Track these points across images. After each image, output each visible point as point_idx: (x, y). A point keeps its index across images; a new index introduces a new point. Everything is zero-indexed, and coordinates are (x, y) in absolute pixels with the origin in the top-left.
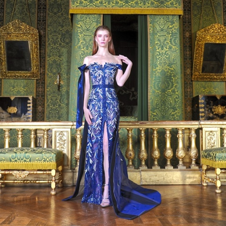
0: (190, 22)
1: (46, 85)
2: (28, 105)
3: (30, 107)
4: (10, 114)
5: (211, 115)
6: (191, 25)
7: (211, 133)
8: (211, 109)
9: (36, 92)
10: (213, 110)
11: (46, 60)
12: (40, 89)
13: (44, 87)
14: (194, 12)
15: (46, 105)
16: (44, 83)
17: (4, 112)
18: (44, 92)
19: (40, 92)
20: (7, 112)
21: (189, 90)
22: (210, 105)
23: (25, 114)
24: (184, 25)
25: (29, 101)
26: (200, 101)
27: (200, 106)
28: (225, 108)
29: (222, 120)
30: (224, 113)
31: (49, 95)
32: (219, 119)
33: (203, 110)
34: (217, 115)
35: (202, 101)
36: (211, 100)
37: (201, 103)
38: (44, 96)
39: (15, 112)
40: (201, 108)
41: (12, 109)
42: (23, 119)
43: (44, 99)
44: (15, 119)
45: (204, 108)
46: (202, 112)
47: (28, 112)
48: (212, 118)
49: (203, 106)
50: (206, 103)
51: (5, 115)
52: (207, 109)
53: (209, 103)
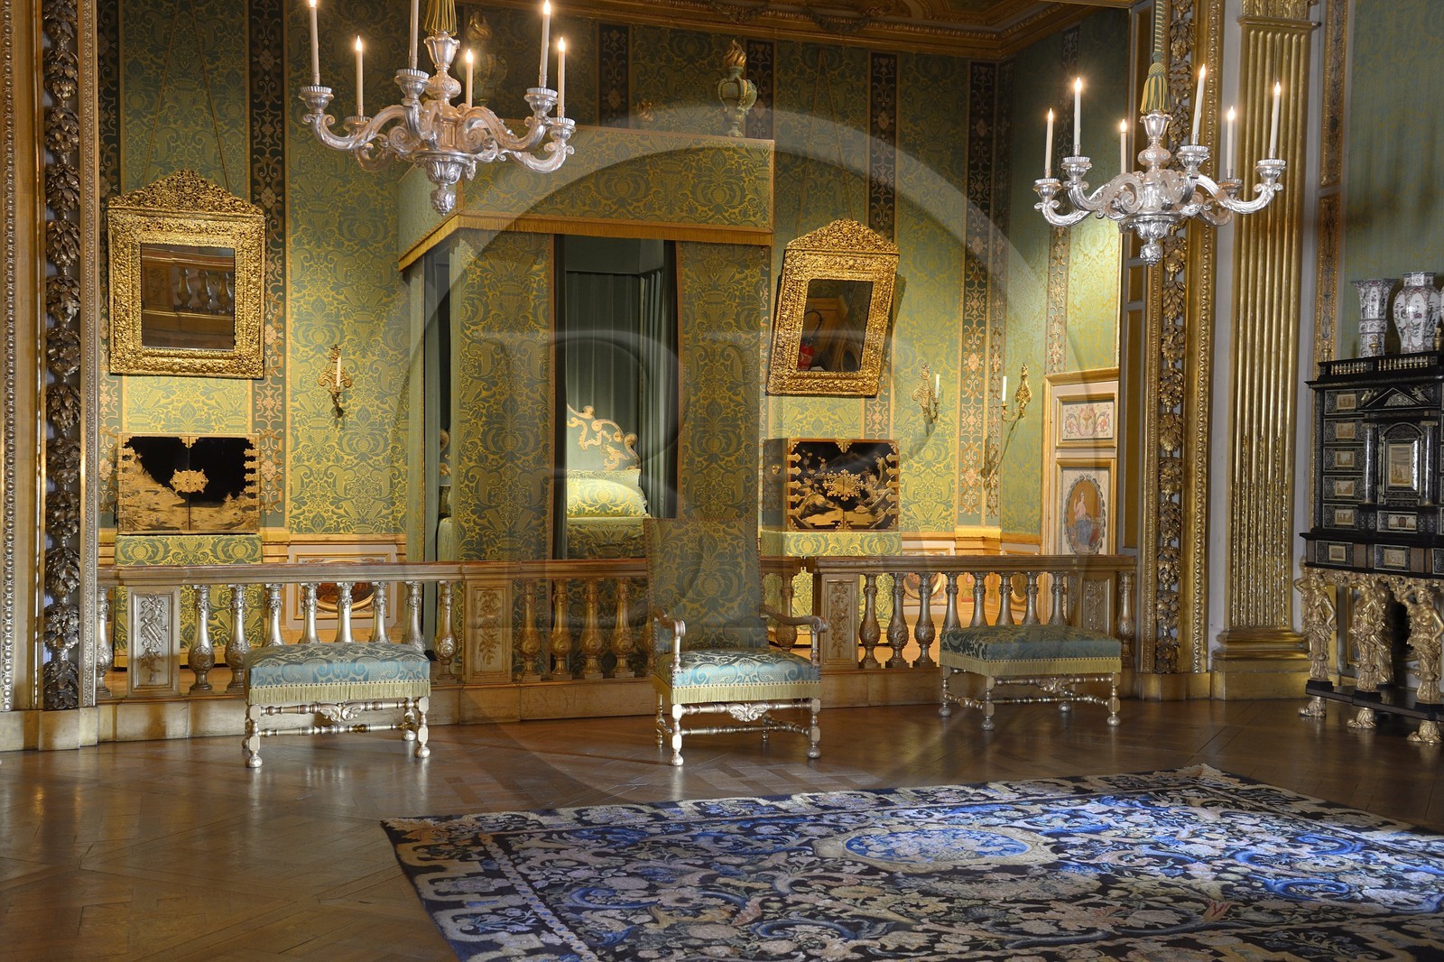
1: (288, 387)
2: (248, 465)
3: (252, 471)
4: (180, 493)
5: (820, 500)
7: (839, 587)
8: (820, 481)
9: (255, 410)
10: (825, 485)
11: (288, 297)
12: (269, 403)
13: (284, 395)
15: (289, 458)
16: (283, 381)
17: (159, 487)
18: (283, 411)
19: (269, 413)
22: (818, 470)
23: (235, 496)
25: (248, 452)
26: (790, 457)
27: (790, 471)
28: (863, 478)
29: (849, 515)
30: (857, 494)
31: (302, 422)
32: (840, 510)
33: (797, 484)
34: (836, 499)
35: (797, 457)
36: (820, 453)
37: (793, 464)
38: (283, 425)
39: (201, 488)
40: (794, 478)
41: (190, 480)
42: (229, 511)
43: (282, 436)
44: (201, 514)
45: (800, 479)
46: (794, 492)
47: (248, 489)
48: (823, 510)
49: (797, 471)
50: (806, 462)
51: (166, 499)
52: (808, 482)
53: (815, 464)
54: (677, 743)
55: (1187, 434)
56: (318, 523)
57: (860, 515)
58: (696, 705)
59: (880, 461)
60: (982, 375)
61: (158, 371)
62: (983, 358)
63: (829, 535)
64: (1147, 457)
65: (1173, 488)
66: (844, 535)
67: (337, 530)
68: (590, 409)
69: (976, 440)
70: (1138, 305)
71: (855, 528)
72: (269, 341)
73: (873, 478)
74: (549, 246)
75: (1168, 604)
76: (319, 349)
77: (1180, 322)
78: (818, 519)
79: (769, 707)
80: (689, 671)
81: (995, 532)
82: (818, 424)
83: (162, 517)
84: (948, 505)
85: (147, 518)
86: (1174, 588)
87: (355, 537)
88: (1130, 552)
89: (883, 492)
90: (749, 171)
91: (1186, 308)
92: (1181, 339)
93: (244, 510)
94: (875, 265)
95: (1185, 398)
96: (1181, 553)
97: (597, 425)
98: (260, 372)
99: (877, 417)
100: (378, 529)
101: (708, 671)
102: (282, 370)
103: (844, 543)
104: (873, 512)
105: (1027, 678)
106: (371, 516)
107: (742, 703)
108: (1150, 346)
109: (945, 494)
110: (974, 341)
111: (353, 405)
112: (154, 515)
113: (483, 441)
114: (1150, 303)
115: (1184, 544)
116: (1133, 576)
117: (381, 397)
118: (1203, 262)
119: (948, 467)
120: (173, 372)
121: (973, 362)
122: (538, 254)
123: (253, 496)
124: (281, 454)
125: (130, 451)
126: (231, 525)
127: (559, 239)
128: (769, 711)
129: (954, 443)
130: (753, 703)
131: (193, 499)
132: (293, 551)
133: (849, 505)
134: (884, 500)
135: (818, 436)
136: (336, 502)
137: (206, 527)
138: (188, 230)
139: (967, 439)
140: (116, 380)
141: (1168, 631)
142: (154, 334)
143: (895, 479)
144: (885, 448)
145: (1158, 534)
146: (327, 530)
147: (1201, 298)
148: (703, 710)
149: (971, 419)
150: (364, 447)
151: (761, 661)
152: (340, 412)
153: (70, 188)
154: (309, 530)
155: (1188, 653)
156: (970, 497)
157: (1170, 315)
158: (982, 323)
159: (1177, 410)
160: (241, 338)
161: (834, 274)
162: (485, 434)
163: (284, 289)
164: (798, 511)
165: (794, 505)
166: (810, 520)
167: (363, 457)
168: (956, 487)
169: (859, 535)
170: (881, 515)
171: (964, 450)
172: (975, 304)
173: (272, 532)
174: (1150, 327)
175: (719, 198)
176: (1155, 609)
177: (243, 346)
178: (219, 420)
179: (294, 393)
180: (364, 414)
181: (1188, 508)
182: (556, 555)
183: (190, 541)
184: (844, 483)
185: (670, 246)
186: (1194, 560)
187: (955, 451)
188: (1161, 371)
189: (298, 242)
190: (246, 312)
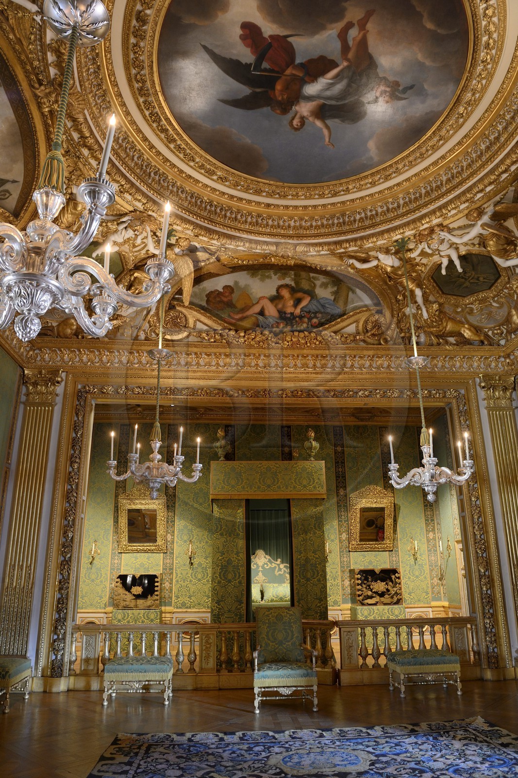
0: (344, 477)
1: (174, 555)
2: (156, 584)
3: (157, 586)
4: (134, 595)
5: (370, 593)
6: (345, 480)
7: (349, 634)
8: (369, 586)
9: (163, 564)
10: (371, 587)
11: (175, 524)
12: (168, 561)
13: (173, 558)
14: (348, 464)
15: (174, 580)
16: (173, 553)
17: (127, 593)
18: (173, 564)
19: (168, 565)
20: (129, 591)
21: (345, 559)
22: (368, 581)
23: (151, 596)
24: (337, 480)
25: (156, 580)
26: (356, 576)
27: (357, 582)
28: (386, 584)
29: (382, 599)
30: (385, 590)
31: (179, 568)
32: (378, 597)
33: (359, 587)
34: (376, 593)
35: (359, 576)
36: (368, 575)
37: (358, 579)
38: (172, 569)
39: (140, 593)
40: (358, 585)
41: (138, 590)
42: (149, 601)
43: (172, 573)
44: (140, 602)
45: (361, 584)
46: (359, 590)
47: (156, 593)
48: (371, 597)
49: (360, 582)
50: (363, 578)
51: (129, 597)
52: (364, 586)
53: (366, 579)
54: (256, 704)
55: (490, 564)
56: (183, 605)
57: (387, 598)
58: (264, 688)
59: (393, 577)
60: (435, 540)
61: (133, 551)
62: (434, 533)
63: (374, 607)
64: (475, 576)
65: (486, 588)
66: (380, 607)
67: (190, 608)
68: (279, 560)
69: (436, 566)
70: (463, 514)
71: (385, 604)
72: (169, 539)
73: (390, 583)
74: (244, 503)
75: (491, 638)
76: (185, 541)
77: (480, 520)
78: (369, 601)
79: (294, 689)
80: (261, 673)
81: (446, 604)
82: (370, 562)
83: (127, 603)
84: (427, 593)
85: (123, 604)
86: (493, 630)
87: (197, 610)
88: (474, 615)
89: (395, 589)
90: (316, 472)
91: (481, 513)
92: (481, 526)
93: (154, 601)
94: (385, 501)
95: (487, 549)
96: (494, 616)
97: (282, 566)
98: (167, 551)
99: (394, 559)
100: (204, 607)
101: (269, 673)
102: (173, 550)
103: (381, 610)
104: (392, 597)
105: (419, 674)
106: (202, 602)
107: (284, 687)
108: (470, 529)
109: (425, 589)
110: (430, 528)
111: (196, 561)
112: (125, 603)
113: (220, 575)
114: (467, 513)
115: (496, 611)
116: (476, 625)
117: (206, 558)
118: (487, 497)
119: (425, 578)
120: (138, 551)
121: (431, 535)
122: (240, 506)
123: (157, 595)
124: (172, 580)
125: (119, 580)
126: (150, 606)
127: (247, 501)
128: (295, 690)
129: (427, 568)
130: (288, 687)
131: (137, 597)
132: (175, 616)
133: (382, 595)
134: (396, 593)
135: (370, 567)
136: (190, 597)
137: (141, 607)
138: (142, 504)
139: (432, 566)
140: (120, 555)
141: (493, 650)
142: (131, 540)
143: (400, 584)
144: (394, 571)
145: (484, 608)
146: (187, 608)
147: (488, 510)
148: (266, 689)
149: (433, 558)
150: (199, 576)
151: (292, 669)
152: (192, 564)
153: (73, 496)
154: (181, 608)
155: (503, 659)
156: (436, 589)
157: (476, 517)
158: (432, 520)
159: (484, 555)
160: (159, 539)
161: (369, 505)
162: (220, 573)
163: (174, 521)
164: (361, 598)
165: (359, 596)
166: (366, 601)
167: (199, 580)
168: (430, 585)
169: (387, 607)
170: (395, 599)
171: (431, 571)
172: (429, 513)
173: (168, 609)
174: (468, 523)
175: (305, 482)
176: (486, 641)
177: (160, 542)
178: (152, 568)
179: (177, 557)
180: (200, 564)
181: (495, 596)
182: (248, 620)
183: (136, 612)
184: (380, 586)
185: (288, 500)
186: (501, 618)
187: (427, 571)
188: (475, 539)
189: (180, 505)
190: (161, 529)
